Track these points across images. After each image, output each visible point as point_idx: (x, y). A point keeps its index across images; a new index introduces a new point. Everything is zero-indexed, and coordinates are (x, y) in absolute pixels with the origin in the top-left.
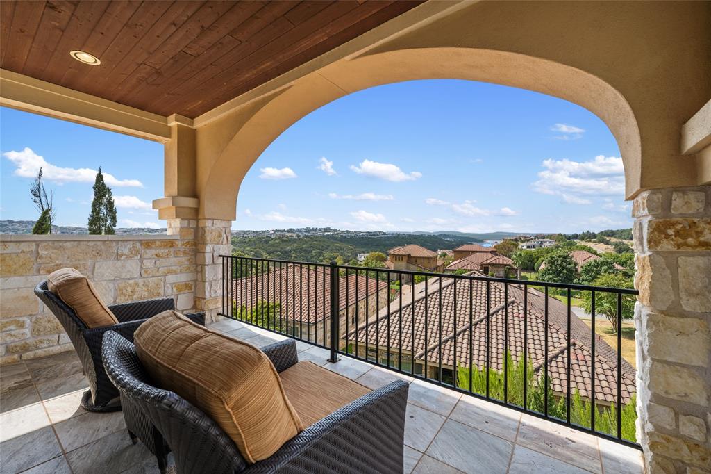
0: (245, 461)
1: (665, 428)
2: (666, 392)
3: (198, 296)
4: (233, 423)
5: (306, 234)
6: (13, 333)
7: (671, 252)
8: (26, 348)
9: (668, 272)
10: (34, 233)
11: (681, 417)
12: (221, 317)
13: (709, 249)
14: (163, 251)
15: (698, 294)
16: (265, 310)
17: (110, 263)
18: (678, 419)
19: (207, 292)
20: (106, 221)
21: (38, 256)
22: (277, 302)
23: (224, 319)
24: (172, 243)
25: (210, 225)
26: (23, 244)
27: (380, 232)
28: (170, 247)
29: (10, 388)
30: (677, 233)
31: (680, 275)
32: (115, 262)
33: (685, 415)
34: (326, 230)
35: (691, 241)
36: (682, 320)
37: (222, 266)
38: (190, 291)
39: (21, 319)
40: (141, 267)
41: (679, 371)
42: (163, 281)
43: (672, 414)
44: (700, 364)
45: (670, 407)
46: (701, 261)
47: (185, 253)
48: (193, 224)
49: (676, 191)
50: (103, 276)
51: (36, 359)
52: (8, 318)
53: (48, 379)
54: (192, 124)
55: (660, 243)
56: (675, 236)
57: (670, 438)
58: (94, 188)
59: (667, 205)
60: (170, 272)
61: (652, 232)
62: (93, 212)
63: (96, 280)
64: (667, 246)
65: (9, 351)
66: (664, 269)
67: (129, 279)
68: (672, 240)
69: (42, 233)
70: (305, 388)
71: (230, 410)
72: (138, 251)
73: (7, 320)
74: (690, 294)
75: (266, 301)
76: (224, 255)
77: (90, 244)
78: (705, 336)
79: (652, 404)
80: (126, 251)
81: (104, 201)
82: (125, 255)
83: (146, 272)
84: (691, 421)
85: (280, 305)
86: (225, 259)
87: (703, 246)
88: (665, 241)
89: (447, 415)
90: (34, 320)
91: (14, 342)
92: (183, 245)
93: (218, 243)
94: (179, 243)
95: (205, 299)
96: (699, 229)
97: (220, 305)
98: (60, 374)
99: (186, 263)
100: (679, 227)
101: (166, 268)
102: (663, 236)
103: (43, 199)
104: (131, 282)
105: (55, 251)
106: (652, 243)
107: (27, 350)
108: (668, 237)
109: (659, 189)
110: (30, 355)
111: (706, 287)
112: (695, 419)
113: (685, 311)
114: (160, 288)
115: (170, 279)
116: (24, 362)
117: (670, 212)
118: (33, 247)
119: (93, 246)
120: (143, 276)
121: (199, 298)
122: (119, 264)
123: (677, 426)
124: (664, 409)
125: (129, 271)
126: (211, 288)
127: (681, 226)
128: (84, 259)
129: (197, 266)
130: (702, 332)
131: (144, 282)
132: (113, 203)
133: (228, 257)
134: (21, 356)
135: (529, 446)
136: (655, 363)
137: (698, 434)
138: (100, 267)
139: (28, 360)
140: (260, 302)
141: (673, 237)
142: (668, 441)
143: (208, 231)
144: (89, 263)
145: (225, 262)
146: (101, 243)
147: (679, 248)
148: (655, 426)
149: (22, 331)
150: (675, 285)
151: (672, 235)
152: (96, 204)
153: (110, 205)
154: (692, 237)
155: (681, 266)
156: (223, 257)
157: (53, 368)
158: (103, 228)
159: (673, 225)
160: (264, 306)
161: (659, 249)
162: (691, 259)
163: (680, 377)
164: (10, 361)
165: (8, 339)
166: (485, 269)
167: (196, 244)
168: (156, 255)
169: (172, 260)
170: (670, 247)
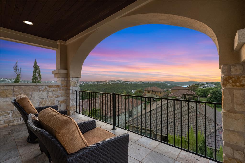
0: (67, 153)
1: (229, 155)
2: (229, 142)
3: (68, 105)
4: (62, 140)
5: (112, 82)
6: (6, 116)
7: (231, 89)
8: (10, 122)
9: (230, 96)
10: (14, 83)
11: (235, 151)
12: (76, 113)
13: (244, 87)
14: (55, 89)
15: (241, 104)
16: (95, 111)
17: (37, 93)
18: (234, 152)
19: (71, 104)
20: (38, 78)
21: (14, 90)
22: (99, 109)
23: (77, 114)
24: (59, 86)
25: (72, 79)
26: (9, 86)
27: (141, 82)
28: (58, 87)
29: (5, 135)
30: (233, 81)
31: (234, 97)
32: (39, 93)
33: (236, 150)
34: (120, 81)
35: (238, 84)
36: (235, 114)
37: (76, 94)
38: (65, 103)
39: (8, 112)
40: (48, 95)
41: (234, 134)
42: (55, 100)
43: (232, 150)
44: (242, 131)
45: (231, 147)
46: (241, 92)
47: (63, 89)
48: (66, 79)
49: (232, 65)
50: (35, 98)
51: (13, 126)
52: (4, 111)
53: (17, 132)
54: (65, 43)
55: (227, 85)
56: (232, 82)
57: (231, 159)
58: (34, 66)
59: (229, 71)
60: (58, 96)
61: (224, 81)
62: (33, 75)
63: (33, 99)
64: (229, 86)
65: (5, 122)
66: (228, 95)
67: (44, 99)
68: (231, 84)
69: (17, 83)
70: (96, 136)
71: (61, 136)
72: (47, 89)
73: (4, 112)
74: (238, 104)
75: (95, 108)
76: (77, 90)
77: (31, 86)
78: (243, 120)
79: (225, 146)
80: (43, 89)
81: (37, 71)
82: (43, 90)
83: (49, 96)
84: (239, 153)
85: (100, 110)
86: (77, 92)
87: (242, 86)
88: (228, 84)
89: (152, 149)
90: (12, 112)
91: (6, 119)
92: (62, 87)
93: (75, 86)
94: (61, 86)
95: (70, 106)
96: (241, 80)
97: (75, 108)
98: (21, 130)
99: (64, 93)
100: (233, 79)
101: (56, 95)
102: (228, 82)
103: (18, 71)
104: (44, 100)
105: (19, 89)
106: (224, 85)
107: (10, 123)
108: (229, 83)
109: (226, 65)
110: (11, 124)
111: (243, 102)
112: (240, 152)
113: (236, 111)
114: (54, 102)
115: (58, 99)
116: (9, 126)
117: (230, 73)
118: (12, 88)
119: (32, 87)
120: (49, 98)
121: (68, 106)
122: (40, 93)
123: (234, 155)
124: (229, 148)
125: (44, 96)
126: (72, 102)
127: (234, 78)
128: (29, 92)
129: (68, 94)
130: (242, 119)
131: (49, 100)
132: (40, 72)
133: (78, 91)
134: (8, 125)
135: (181, 161)
136: (226, 131)
137: (241, 158)
138: (34, 94)
139: (11, 126)
140: (93, 108)
141: (231, 83)
142: (230, 160)
143: (71, 81)
144: (30, 93)
145: (77, 93)
146: (35, 86)
147: (233, 87)
148: (225, 154)
149: (9, 116)
150: (232, 100)
151: (231, 82)
152: (35, 72)
153: (39, 72)
154: (238, 83)
155: (235, 94)
156: (77, 91)
157: (18, 129)
158: (37, 81)
159: (231, 78)
160: (94, 110)
161: (226, 87)
162: (238, 91)
163: (235, 136)
164: (5, 126)
165: (4, 118)
166: (184, 96)
167: (67, 86)
168: (53, 90)
169: (59, 92)
170: (230, 86)
